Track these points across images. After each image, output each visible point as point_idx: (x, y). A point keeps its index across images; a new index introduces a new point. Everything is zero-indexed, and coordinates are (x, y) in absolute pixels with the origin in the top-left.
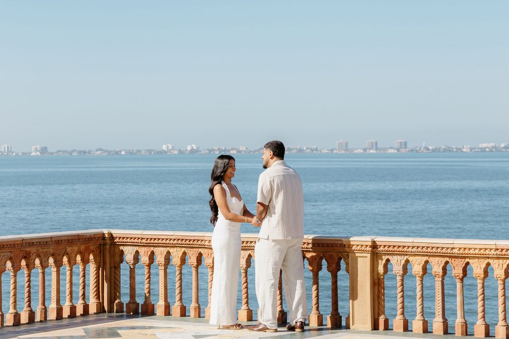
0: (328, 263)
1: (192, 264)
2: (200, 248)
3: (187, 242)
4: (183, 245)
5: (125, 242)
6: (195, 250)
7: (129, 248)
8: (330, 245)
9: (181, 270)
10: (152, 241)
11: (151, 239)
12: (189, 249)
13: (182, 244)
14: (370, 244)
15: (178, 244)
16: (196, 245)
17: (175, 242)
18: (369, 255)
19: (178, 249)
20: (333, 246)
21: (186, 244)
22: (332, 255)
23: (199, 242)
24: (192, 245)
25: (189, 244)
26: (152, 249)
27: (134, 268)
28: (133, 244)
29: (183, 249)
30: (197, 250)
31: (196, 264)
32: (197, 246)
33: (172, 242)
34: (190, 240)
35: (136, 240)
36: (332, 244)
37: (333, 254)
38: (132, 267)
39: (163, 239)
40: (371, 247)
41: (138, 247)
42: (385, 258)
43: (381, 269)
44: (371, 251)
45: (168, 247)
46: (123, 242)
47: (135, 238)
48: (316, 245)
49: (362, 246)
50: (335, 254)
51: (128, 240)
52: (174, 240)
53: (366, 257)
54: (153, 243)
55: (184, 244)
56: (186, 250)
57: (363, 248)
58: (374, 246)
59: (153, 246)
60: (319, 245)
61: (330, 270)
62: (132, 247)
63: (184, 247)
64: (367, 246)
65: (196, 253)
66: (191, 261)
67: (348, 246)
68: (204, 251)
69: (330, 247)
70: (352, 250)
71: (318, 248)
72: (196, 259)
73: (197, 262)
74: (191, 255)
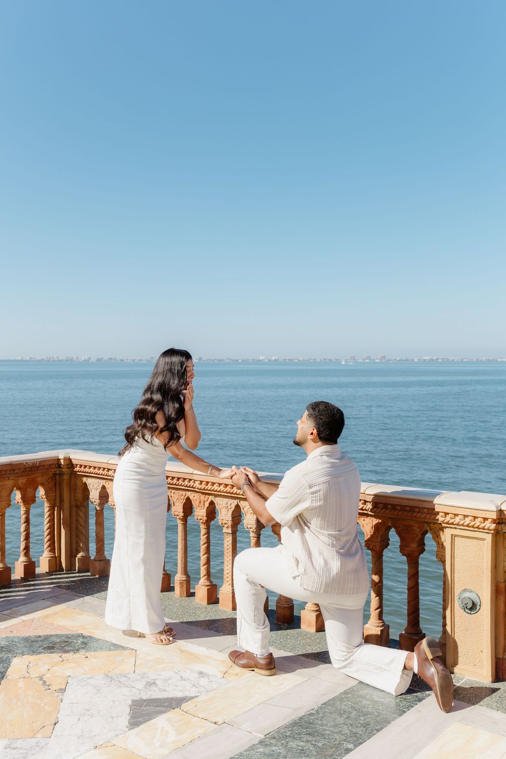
0: (402, 539)
1: (176, 514)
2: (188, 490)
5: (87, 473)
6: (181, 492)
7: (94, 480)
8: (408, 509)
12: (173, 491)
16: (181, 485)
18: (489, 538)
20: (414, 511)
22: (410, 526)
23: (186, 482)
25: (178, 485)
27: (102, 510)
28: (97, 476)
30: (184, 493)
31: (181, 514)
35: (101, 471)
37: (412, 523)
38: (98, 509)
40: (494, 521)
41: (105, 481)
44: (494, 530)
46: (85, 472)
47: (100, 468)
48: (380, 506)
49: (475, 518)
50: (417, 525)
53: (483, 540)
57: (477, 522)
58: (500, 519)
60: (385, 506)
61: (406, 552)
62: (97, 480)
64: (485, 519)
65: (183, 497)
66: (175, 509)
67: (444, 516)
68: (193, 495)
69: (406, 513)
70: (452, 524)
71: (383, 511)
72: (182, 507)
73: (183, 512)
74: (175, 500)
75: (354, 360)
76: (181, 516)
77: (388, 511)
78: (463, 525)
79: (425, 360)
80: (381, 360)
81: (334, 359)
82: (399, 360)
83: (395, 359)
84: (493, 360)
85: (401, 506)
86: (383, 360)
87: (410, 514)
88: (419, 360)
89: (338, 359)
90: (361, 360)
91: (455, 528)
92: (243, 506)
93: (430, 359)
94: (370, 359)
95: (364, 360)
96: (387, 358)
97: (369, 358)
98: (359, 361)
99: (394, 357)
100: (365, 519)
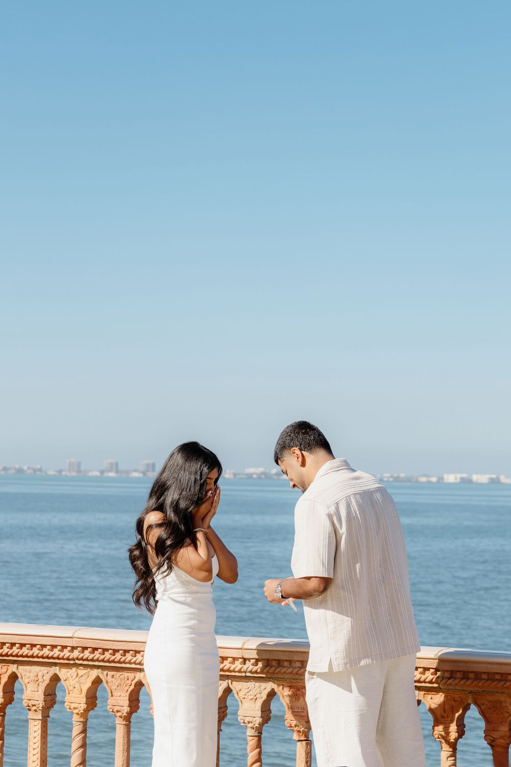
0: (488, 721)
1: (116, 708)
3: (107, 655)
4: (97, 663)
6: (126, 674)
8: (498, 677)
9: (85, 724)
10: (15, 650)
11: (13, 645)
12: (111, 673)
13: (92, 660)
15: (82, 659)
16: (130, 663)
17: (76, 654)
19: (82, 671)
21: (103, 661)
22: (501, 702)
24: (119, 662)
25: (113, 661)
26: (13, 668)
29: (94, 673)
30: (131, 675)
31: (126, 709)
32: (133, 666)
33: (66, 653)
34: (115, 651)
36: (501, 674)
37: (502, 698)
39: (43, 646)
45: (55, 664)
48: (459, 675)
52: (73, 648)
54: (17, 656)
55: (98, 660)
56: (102, 675)
59: (14, 662)
60: (465, 675)
63: (98, 667)
65: (129, 682)
66: (114, 702)
69: (496, 682)
71: (462, 682)
72: (127, 698)
73: (130, 706)
74: (114, 687)
75: (79, 471)
76: (125, 711)
77: (469, 682)
79: (250, 476)
80: (144, 473)
81: (29, 468)
84: (409, 480)
85: (488, 673)
86: (150, 474)
87: (501, 683)
88: (235, 475)
89: (40, 470)
90: (98, 474)
92: (238, 689)
93: (262, 473)
94: (117, 471)
95: (102, 472)
97: (115, 467)
98: (90, 474)
100: (433, 696)
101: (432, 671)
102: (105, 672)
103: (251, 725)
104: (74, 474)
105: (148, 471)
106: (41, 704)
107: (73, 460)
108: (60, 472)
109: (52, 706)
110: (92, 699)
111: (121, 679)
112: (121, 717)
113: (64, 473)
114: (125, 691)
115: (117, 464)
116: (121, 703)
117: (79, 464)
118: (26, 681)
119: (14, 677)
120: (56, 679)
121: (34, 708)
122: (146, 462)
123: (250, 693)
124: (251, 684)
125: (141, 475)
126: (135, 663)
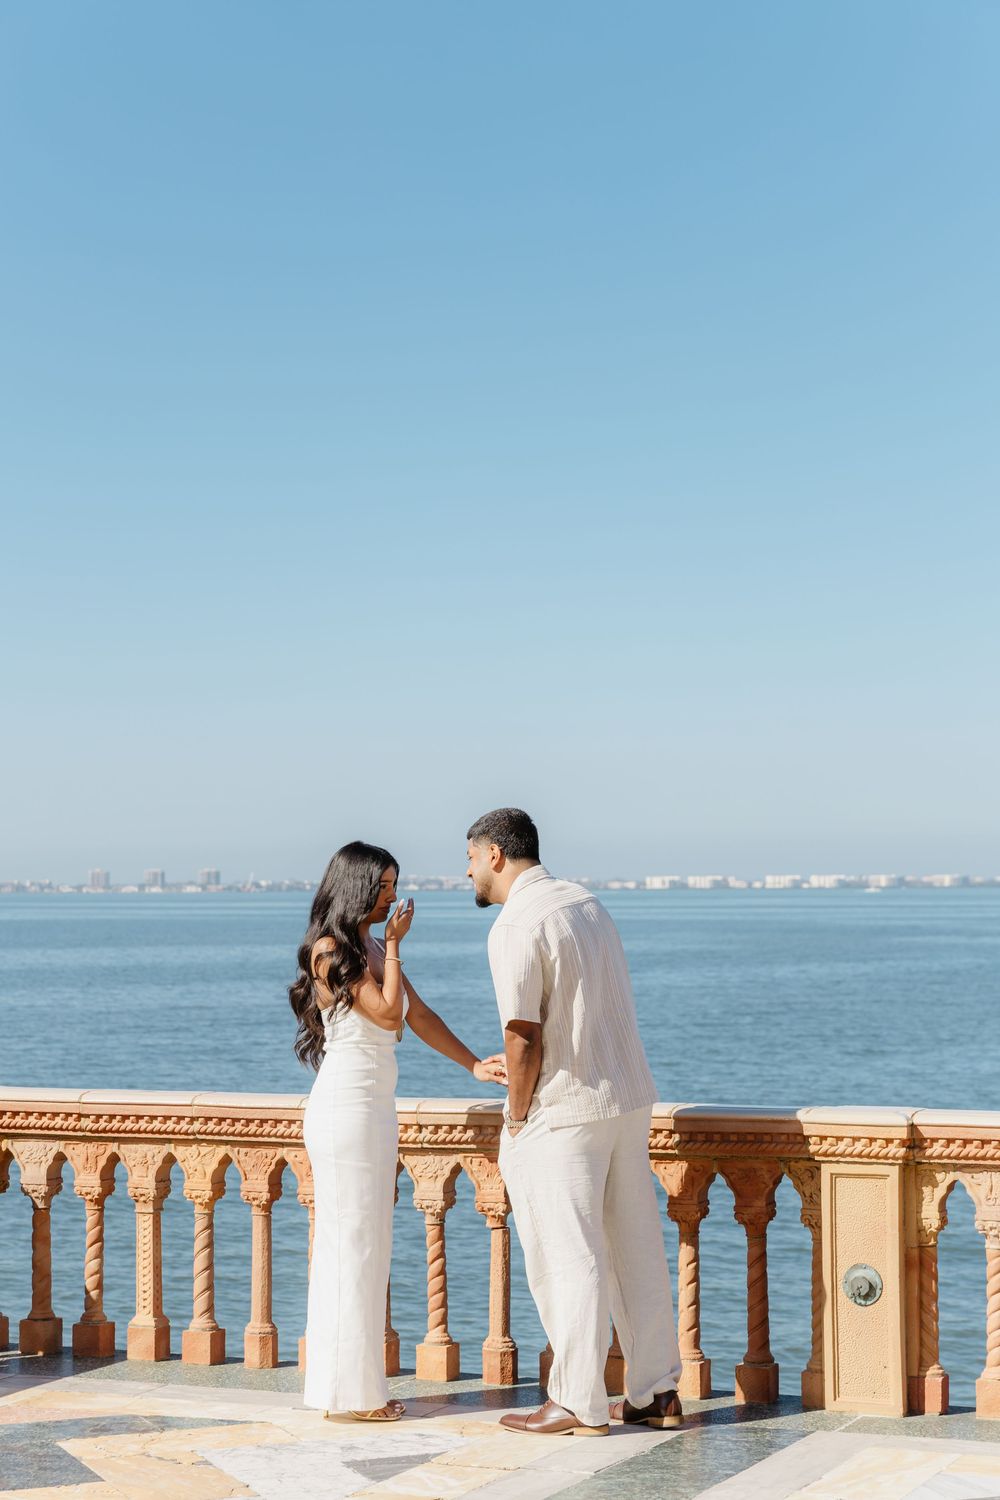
0: (738, 1195)
1: (252, 1195)
2: (282, 1145)
3: (239, 1127)
4: (224, 1138)
5: (21, 1127)
6: (263, 1151)
7: (32, 1144)
8: (751, 1138)
9: (211, 1216)
10: (115, 1124)
11: (112, 1117)
12: (243, 1150)
13: (219, 1134)
14: (904, 1134)
15: (205, 1133)
16: (269, 1136)
17: (197, 1126)
18: (894, 1172)
19: (205, 1149)
20: (762, 1142)
21: (233, 1134)
22: (755, 1170)
23: (281, 1128)
24: (255, 1135)
25: (247, 1135)
26: (113, 1147)
27: (47, 1209)
28: (46, 1132)
29: (222, 1151)
30: (270, 1152)
31: (265, 1196)
32: (273, 1140)
33: (184, 1126)
34: (249, 1121)
35: (58, 1121)
36: (755, 1134)
37: (757, 1165)
38: (41, 1205)
39: (153, 1118)
40: (903, 1143)
41: (63, 1143)
42: (944, 1179)
43: (930, 1216)
44: (904, 1158)
45: (169, 1141)
46: (15, 1127)
47: (56, 1115)
48: (701, 1137)
49: (872, 1140)
50: (765, 1167)
51: (32, 1120)
52: (193, 1119)
53: (884, 1177)
54: (118, 1131)
55: (226, 1134)
56: (232, 1152)
57: (876, 1148)
58: (915, 1141)
59: (114, 1140)
60: (709, 1138)
61: (746, 1218)
62: (41, 1144)
63: (227, 1143)
64: (889, 1141)
65: (268, 1160)
66: (250, 1188)
67: (819, 1142)
68: (294, 1154)
69: (748, 1145)
70: (833, 1154)
71: (705, 1146)
72: (267, 1180)
73: (270, 1191)
74: (248, 1168)
75: (107, 886)
76: (265, 1198)
77: (714, 1146)
78: (850, 1155)
80: (204, 887)
82: (270, 888)
83: (258, 885)
85: (738, 1134)
86: (213, 888)
87: (755, 1146)
89: (50, 886)
90: (136, 889)
91: (838, 1162)
92: (412, 1164)
94: (163, 885)
95: (142, 887)
96: (225, 880)
97: (160, 879)
98: (124, 890)
99: (251, 878)
100: (668, 1166)
101: (665, 1133)
102: (236, 1149)
103: (430, 1211)
104: (100, 891)
105: (209, 883)
106: (152, 1192)
107: (98, 870)
108: (79, 888)
109: (166, 1196)
110: (219, 1185)
111: (258, 1157)
112: (258, 1206)
113: (84, 890)
114: (263, 1172)
115: (163, 875)
116: (259, 1188)
117: (107, 876)
118: (133, 1163)
119: (114, 1159)
120: (170, 1160)
121: (143, 1199)
122: (206, 870)
123: (427, 1170)
124: (430, 1158)
125: (200, 890)
126: (275, 1136)
